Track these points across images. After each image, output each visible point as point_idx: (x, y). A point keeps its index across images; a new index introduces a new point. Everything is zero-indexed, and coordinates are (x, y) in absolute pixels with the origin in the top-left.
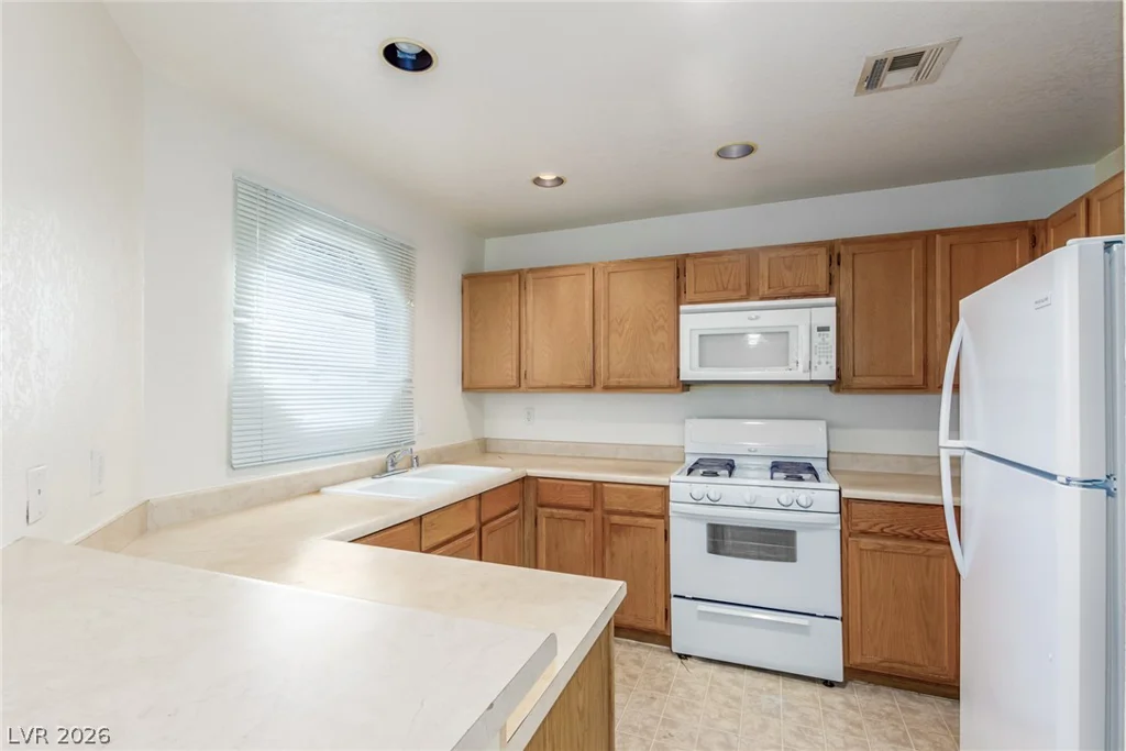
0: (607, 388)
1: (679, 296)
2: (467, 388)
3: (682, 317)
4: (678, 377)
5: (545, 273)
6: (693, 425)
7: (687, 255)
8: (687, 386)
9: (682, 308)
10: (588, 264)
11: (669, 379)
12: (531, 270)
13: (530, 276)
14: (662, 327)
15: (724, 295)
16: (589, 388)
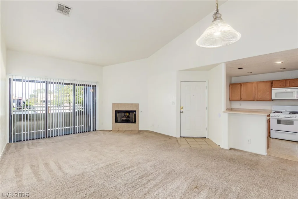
0: (257, 100)
1: (271, 87)
2: (230, 100)
3: (272, 90)
4: (271, 99)
5: (246, 83)
6: (274, 107)
7: (273, 81)
8: (273, 100)
9: (272, 89)
10: (254, 82)
11: (269, 99)
12: (243, 83)
13: (243, 84)
14: (268, 91)
15: (280, 86)
16: (254, 100)
